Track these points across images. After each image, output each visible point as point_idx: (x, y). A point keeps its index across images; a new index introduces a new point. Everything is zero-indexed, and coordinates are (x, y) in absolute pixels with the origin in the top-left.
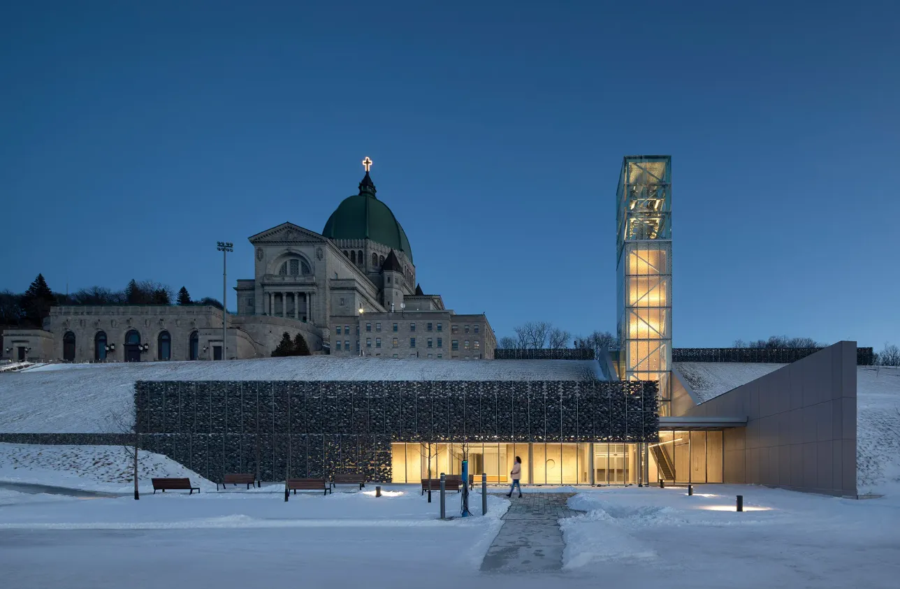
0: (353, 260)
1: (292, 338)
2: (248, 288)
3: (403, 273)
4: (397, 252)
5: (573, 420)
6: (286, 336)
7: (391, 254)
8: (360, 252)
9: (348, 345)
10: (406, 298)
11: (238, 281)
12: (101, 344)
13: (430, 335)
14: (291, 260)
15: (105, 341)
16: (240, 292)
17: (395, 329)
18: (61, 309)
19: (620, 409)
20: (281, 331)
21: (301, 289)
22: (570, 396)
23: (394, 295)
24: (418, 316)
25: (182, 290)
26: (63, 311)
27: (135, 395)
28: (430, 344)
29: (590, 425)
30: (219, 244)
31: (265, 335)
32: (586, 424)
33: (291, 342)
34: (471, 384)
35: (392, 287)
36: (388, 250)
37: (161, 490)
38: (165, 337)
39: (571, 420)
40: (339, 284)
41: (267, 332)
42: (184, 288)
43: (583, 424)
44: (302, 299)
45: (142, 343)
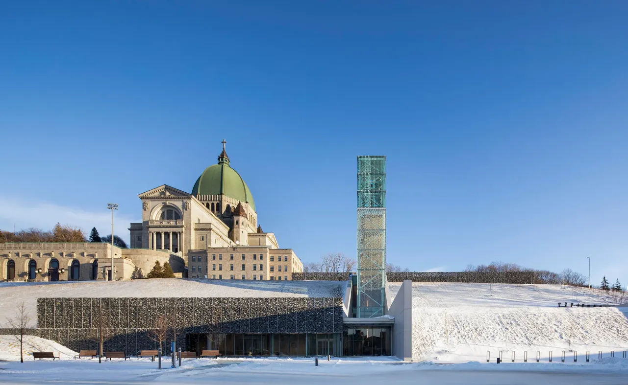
0: (213, 210)
1: (162, 265)
2: (137, 228)
3: (247, 218)
4: (243, 204)
5: (294, 320)
6: (157, 263)
7: (239, 205)
8: (217, 203)
9: (201, 269)
10: (250, 235)
11: (131, 224)
12: (32, 268)
13: (255, 262)
14: (168, 210)
15: (35, 266)
16: (133, 232)
17: (232, 258)
18: (5, 245)
19: (321, 314)
20: (155, 259)
21: (175, 230)
22: (292, 306)
23: (241, 233)
24: (247, 250)
25: (93, 229)
26: (7, 246)
27: (38, 306)
28: (255, 268)
29: (304, 323)
30: (109, 205)
31: (144, 262)
32: (301, 323)
33: (161, 268)
34: (235, 300)
35: (238, 228)
36: (237, 203)
37: (39, 359)
38: (76, 264)
39: (292, 320)
40: (201, 226)
41: (145, 260)
42: (94, 228)
43: (299, 322)
44: (175, 237)
45: (60, 268)
